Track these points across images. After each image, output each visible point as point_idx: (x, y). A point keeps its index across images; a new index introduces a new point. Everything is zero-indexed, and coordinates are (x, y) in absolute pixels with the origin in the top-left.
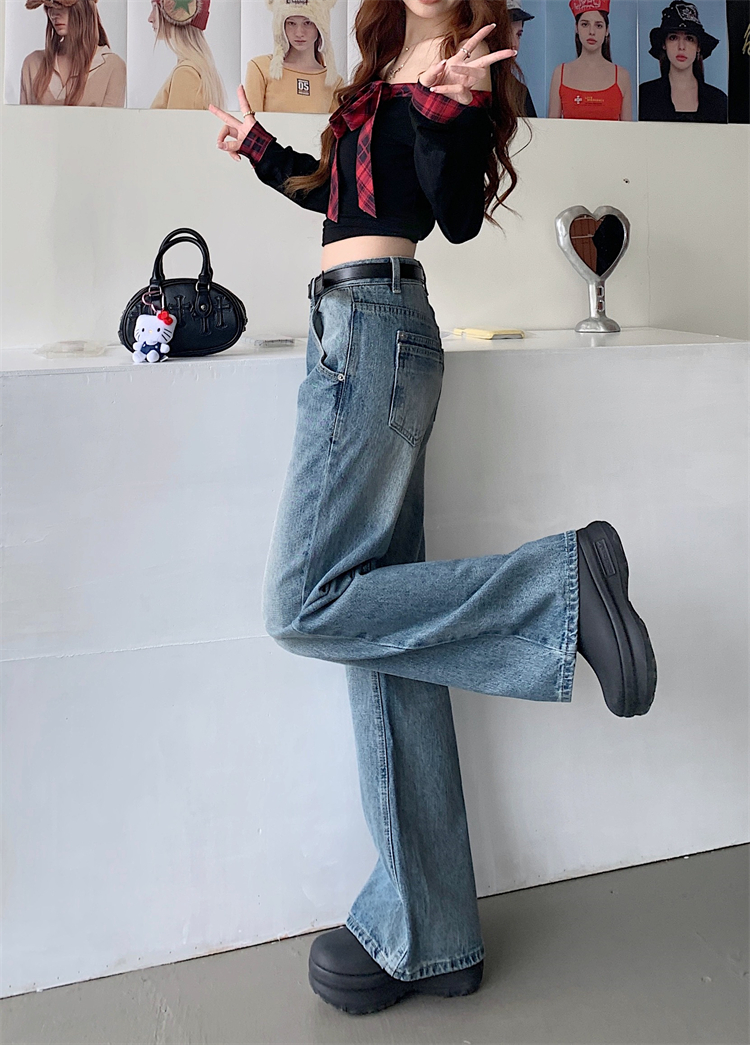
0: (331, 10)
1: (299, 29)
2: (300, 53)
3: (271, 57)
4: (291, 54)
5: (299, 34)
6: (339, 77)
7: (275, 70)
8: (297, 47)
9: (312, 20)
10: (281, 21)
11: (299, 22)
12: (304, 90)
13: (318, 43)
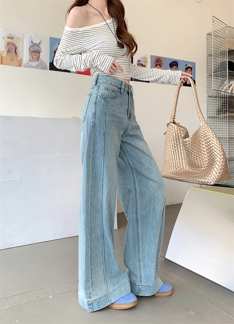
0: (20, 42)
1: (11, 45)
2: (11, 51)
3: (3, 51)
4: (9, 51)
5: (11, 46)
6: (21, 58)
7: (5, 55)
8: (11, 50)
9: (14, 43)
10: (6, 43)
11: (11, 44)
12: (12, 60)
13: (16, 49)
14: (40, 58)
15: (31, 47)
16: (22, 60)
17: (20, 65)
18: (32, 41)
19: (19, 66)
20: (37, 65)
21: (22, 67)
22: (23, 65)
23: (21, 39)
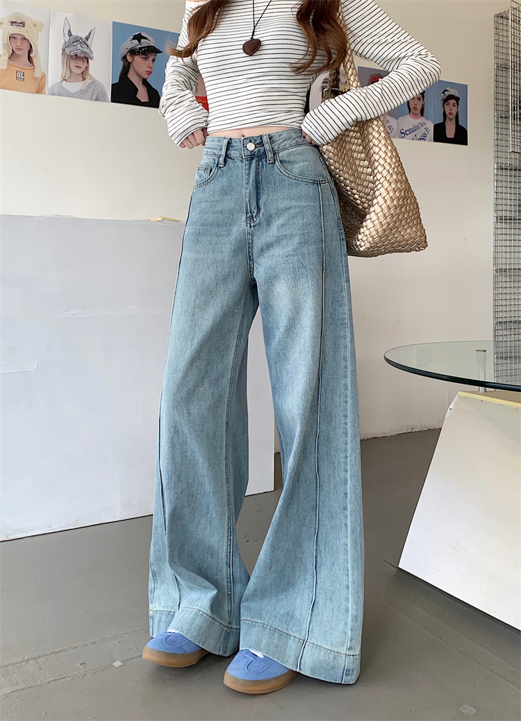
0: (39, 33)
1: (19, 41)
2: (18, 56)
4: (13, 56)
5: (19, 45)
6: (43, 73)
7: (3, 64)
8: (17, 52)
9: (27, 37)
10: (7, 36)
11: (19, 37)
12: (21, 78)
13: (30, 51)
14: (90, 72)
15: (66, 46)
16: (43, 78)
17: (39, 90)
18: (69, 31)
19: (37, 92)
20: (81, 90)
21: (45, 94)
22: (47, 91)
23: (43, 26)
